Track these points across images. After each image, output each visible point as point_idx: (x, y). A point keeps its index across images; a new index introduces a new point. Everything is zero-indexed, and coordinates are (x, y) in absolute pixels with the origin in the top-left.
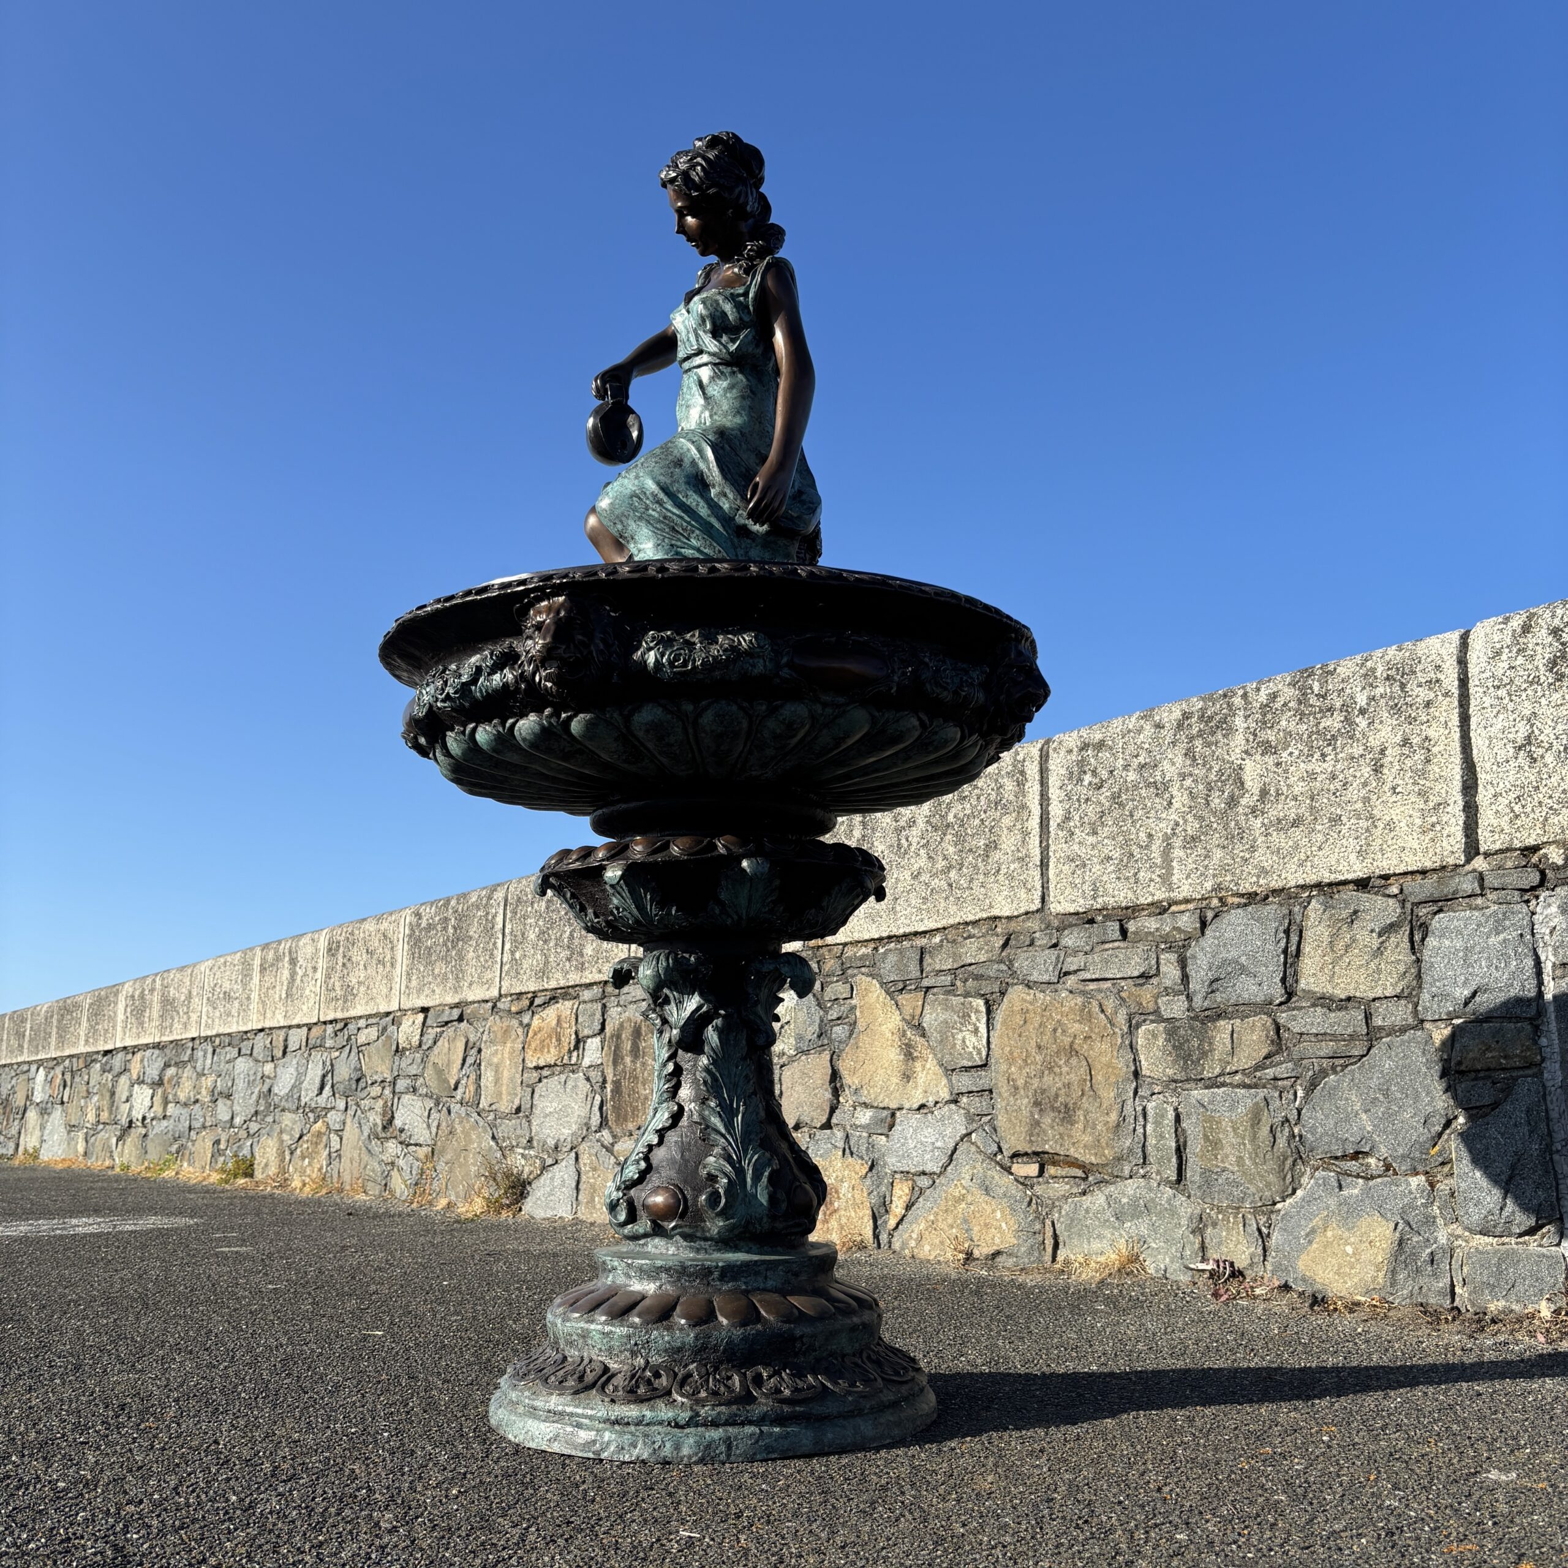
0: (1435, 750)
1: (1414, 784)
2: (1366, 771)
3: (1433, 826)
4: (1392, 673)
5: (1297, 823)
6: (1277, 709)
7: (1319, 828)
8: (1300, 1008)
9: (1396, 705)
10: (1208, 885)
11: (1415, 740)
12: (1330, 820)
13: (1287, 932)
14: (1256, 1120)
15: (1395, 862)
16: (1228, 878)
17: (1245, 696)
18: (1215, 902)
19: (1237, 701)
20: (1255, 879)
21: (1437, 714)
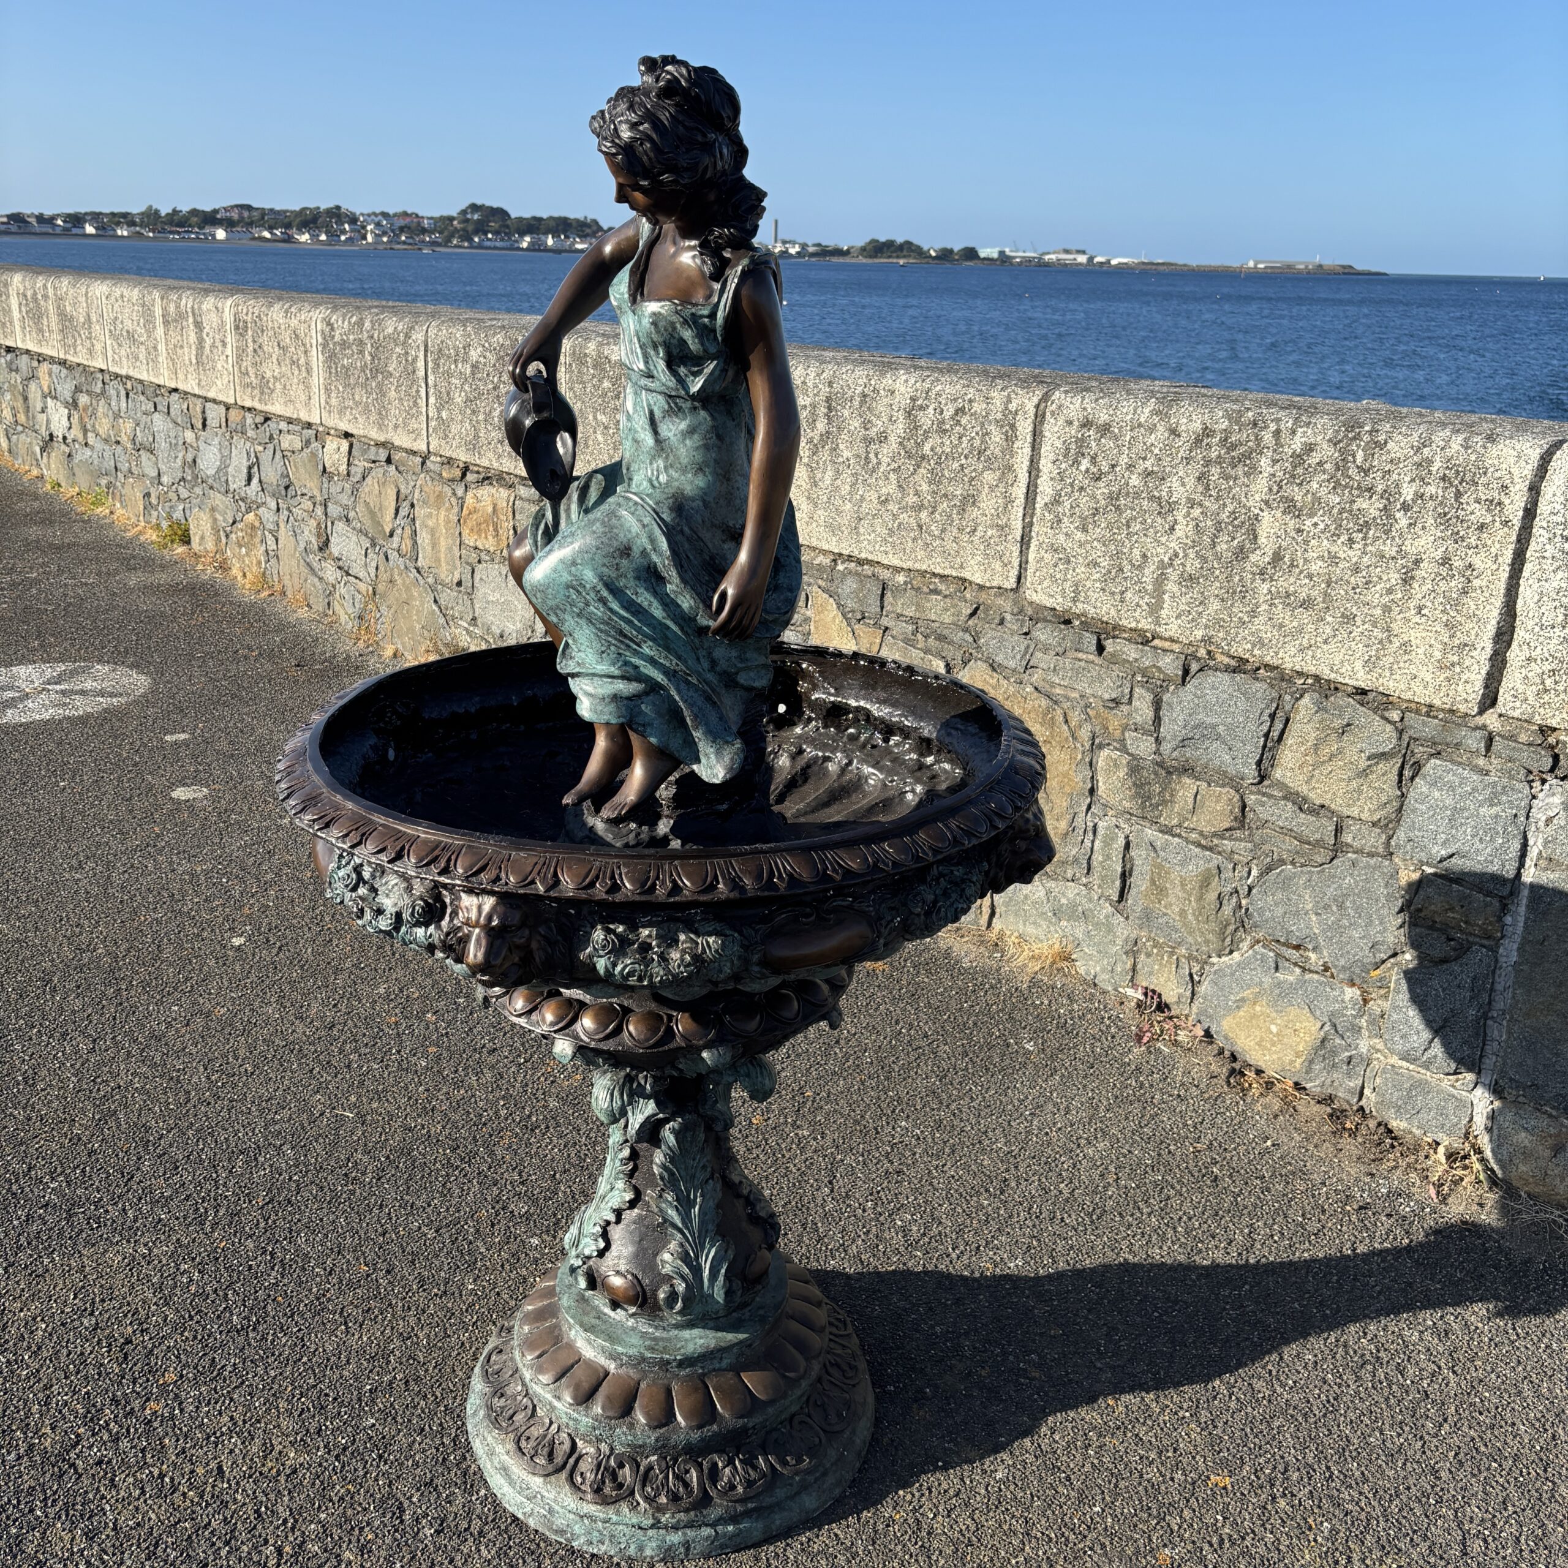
0: (1476, 583)
1: (1443, 612)
2: (1395, 577)
3: (1453, 665)
4: (1451, 474)
5: (1306, 604)
6: (1310, 466)
7: (1329, 619)
8: (1270, 796)
9: (1445, 514)
10: (1199, 634)
11: (1457, 563)
12: (1343, 616)
13: (1272, 717)
14: (1205, 882)
15: (1402, 687)
16: (1221, 635)
17: (1277, 433)
18: (1202, 653)
19: (1268, 437)
20: (1249, 646)
21: (1489, 543)
